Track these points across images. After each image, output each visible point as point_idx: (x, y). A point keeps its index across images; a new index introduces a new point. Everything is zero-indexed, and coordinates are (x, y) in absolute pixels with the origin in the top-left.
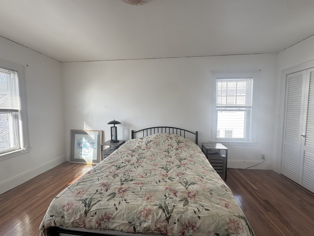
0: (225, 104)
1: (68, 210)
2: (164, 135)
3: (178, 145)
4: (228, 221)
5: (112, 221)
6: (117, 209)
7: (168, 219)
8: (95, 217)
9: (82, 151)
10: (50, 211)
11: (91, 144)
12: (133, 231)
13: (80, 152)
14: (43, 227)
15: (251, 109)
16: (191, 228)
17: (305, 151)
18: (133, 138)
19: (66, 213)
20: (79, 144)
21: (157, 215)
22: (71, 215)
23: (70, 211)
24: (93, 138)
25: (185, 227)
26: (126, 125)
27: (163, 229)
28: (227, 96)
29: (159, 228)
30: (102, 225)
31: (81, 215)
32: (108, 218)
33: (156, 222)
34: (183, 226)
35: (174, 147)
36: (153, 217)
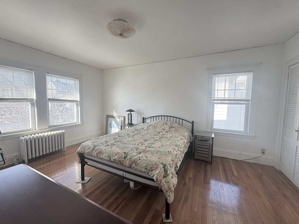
0: (224, 97)
1: (87, 147)
2: (163, 122)
3: (170, 129)
4: (154, 163)
5: (102, 154)
6: (105, 150)
7: (125, 158)
8: (96, 151)
9: (112, 130)
10: (81, 147)
11: (117, 125)
12: (109, 160)
13: (111, 130)
14: (77, 152)
15: (250, 102)
16: (134, 163)
17: (297, 147)
18: (143, 123)
19: (86, 148)
20: (111, 125)
21: (121, 155)
22: (88, 149)
23: (88, 148)
24: (119, 121)
25: (132, 163)
26: (139, 113)
27: (122, 162)
28: (235, 90)
29: (120, 161)
30: (98, 156)
31: (91, 150)
32: (100, 153)
33: (119, 158)
34: (131, 162)
35: (166, 131)
36: (119, 155)
